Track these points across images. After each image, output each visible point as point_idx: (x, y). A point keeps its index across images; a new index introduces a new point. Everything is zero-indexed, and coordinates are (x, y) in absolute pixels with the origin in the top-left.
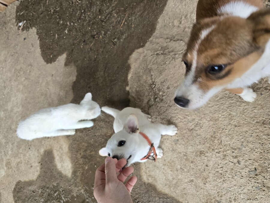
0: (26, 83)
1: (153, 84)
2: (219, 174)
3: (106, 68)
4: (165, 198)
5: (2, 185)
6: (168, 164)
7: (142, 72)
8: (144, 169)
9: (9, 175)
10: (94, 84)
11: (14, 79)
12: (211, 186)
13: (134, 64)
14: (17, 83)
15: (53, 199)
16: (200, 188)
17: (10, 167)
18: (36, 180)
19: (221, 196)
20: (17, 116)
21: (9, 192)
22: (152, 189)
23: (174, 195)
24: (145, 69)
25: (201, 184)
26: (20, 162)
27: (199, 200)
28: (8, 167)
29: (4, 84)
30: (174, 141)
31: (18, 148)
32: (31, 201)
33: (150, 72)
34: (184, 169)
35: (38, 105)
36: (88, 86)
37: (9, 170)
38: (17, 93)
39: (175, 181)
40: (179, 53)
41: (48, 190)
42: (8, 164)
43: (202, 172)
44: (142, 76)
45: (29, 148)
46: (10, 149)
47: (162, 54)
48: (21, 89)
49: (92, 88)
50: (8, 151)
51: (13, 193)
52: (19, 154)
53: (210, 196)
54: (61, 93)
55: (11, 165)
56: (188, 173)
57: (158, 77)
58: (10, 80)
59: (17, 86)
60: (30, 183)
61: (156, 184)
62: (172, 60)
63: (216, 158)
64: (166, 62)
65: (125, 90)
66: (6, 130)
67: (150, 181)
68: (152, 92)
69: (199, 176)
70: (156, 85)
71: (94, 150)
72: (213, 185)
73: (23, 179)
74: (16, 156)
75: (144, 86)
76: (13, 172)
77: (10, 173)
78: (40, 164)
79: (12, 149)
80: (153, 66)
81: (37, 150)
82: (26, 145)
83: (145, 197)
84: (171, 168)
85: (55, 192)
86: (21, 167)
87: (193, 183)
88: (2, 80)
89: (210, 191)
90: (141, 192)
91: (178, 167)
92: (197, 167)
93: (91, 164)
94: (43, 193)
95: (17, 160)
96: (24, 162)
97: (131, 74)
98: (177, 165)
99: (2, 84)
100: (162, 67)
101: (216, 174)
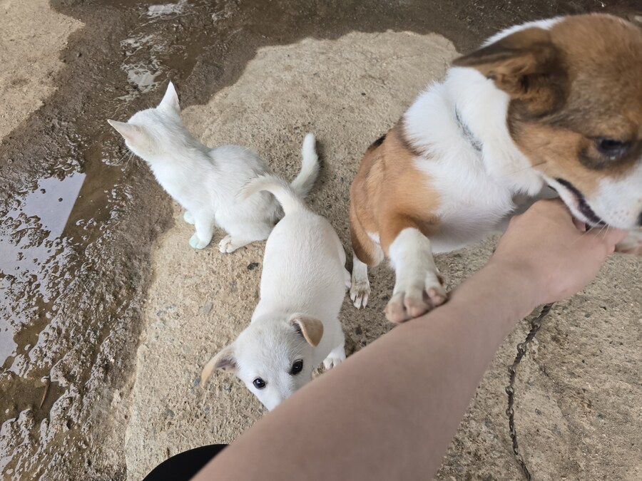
4: (240, 67)
7: (417, 47)
13: (429, 39)
22: (249, 56)
24: (421, 50)
33: (416, 55)
44: (411, 46)
57: (410, 62)
61: (256, 59)
65: (387, 28)
67: (260, 55)
68: (385, 56)
70: (397, 61)
75: (394, 48)
80: (426, 59)
97: (413, 34)
100: (425, 67)
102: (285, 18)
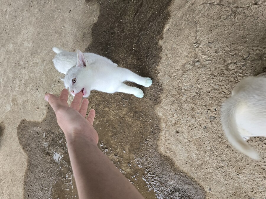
0: (39, 15)
1: (197, 43)
2: (260, 169)
3: (137, 12)
4: (182, 176)
5: (7, 120)
6: (196, 142)
7: (185, 24)
8: (163, 140)
9: (15, 111)
10: (118, 30)
11: (27, 9)
12: (245, 179)
13: (176, 12)
14: (29, 15)
15: (57, 145)
16: (230, 178)
17: (16, 104)
18: (42, 123)
19: (255, 193)
20: (27, 52)
21: (13, 128)
22: (168, 163)
23: (194, 176)
24: (189, 22)
25: (232, 174)
26: (27, 101)
27: (225, 189)
28: (14, 103)
29: (15, 14)
30: (209, 118)
31: (25, 86)
32: (34, 141)
33: (196, 27)
34: (215, 151)
35: (50, 43)
36: (112, 31)
37: (15, 106)
38: (28, 26)
39: (199, 162)
40: (243, 6)
41: (52, 135)
42: (14, 100)
43: (238, 161)
44: (184, 29)
45: (37, 89)
46: (17, 86)
47: (218, 4)
48: (33, 22)
49: (116, 35)
50: (15, 87)
51: (17, 129)
52: (26, 92)
53: (240, 188)
54: (78, 34)
55: (17, 102)
56: (219, 158)
57: (206, 34)
58: (22, 10)
59: (29, 18)
60: (35, 124)
61: (174, 159)
62: (231, 15)
63: (262, 150)
64: (222, 17)
65: (157, 44)
66: (14, 65)
67: (168, 154)
68: (193, 53)
69: (232, 164)
70: (201, 45)
71: (108, 106)
72: (248, 178)
73: (28, 119)
74: (23, 93)
75: (183, 44)
76: (19, 109)
77: (15, 110)
78: (47, 107)
79: (19, 86)
80: (202, 19)
81: (45, 92)
82: (34, 85)
83: (159, 168)
84: (198, 146)
85: (60, 139)
86: (27, 106)
87: (223, 170)
88: (13, 8)
89: (243, 185)
90: (155, 162)
91: (207, 148)
92: (233, 153)
93: (103, 120)
94: (47, 137)
95: (23, 98)
96: (31, 101)
97: (169, 25)
98: (206, 145)
99: (13, 12)
100: (215, 22)
101: (256, 168)
102: (128, 119)
